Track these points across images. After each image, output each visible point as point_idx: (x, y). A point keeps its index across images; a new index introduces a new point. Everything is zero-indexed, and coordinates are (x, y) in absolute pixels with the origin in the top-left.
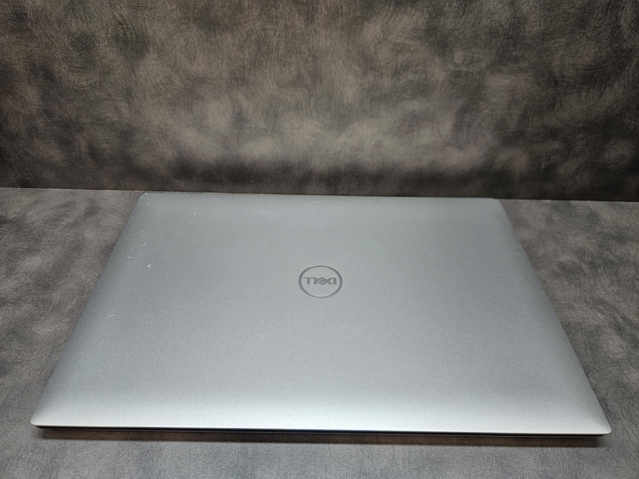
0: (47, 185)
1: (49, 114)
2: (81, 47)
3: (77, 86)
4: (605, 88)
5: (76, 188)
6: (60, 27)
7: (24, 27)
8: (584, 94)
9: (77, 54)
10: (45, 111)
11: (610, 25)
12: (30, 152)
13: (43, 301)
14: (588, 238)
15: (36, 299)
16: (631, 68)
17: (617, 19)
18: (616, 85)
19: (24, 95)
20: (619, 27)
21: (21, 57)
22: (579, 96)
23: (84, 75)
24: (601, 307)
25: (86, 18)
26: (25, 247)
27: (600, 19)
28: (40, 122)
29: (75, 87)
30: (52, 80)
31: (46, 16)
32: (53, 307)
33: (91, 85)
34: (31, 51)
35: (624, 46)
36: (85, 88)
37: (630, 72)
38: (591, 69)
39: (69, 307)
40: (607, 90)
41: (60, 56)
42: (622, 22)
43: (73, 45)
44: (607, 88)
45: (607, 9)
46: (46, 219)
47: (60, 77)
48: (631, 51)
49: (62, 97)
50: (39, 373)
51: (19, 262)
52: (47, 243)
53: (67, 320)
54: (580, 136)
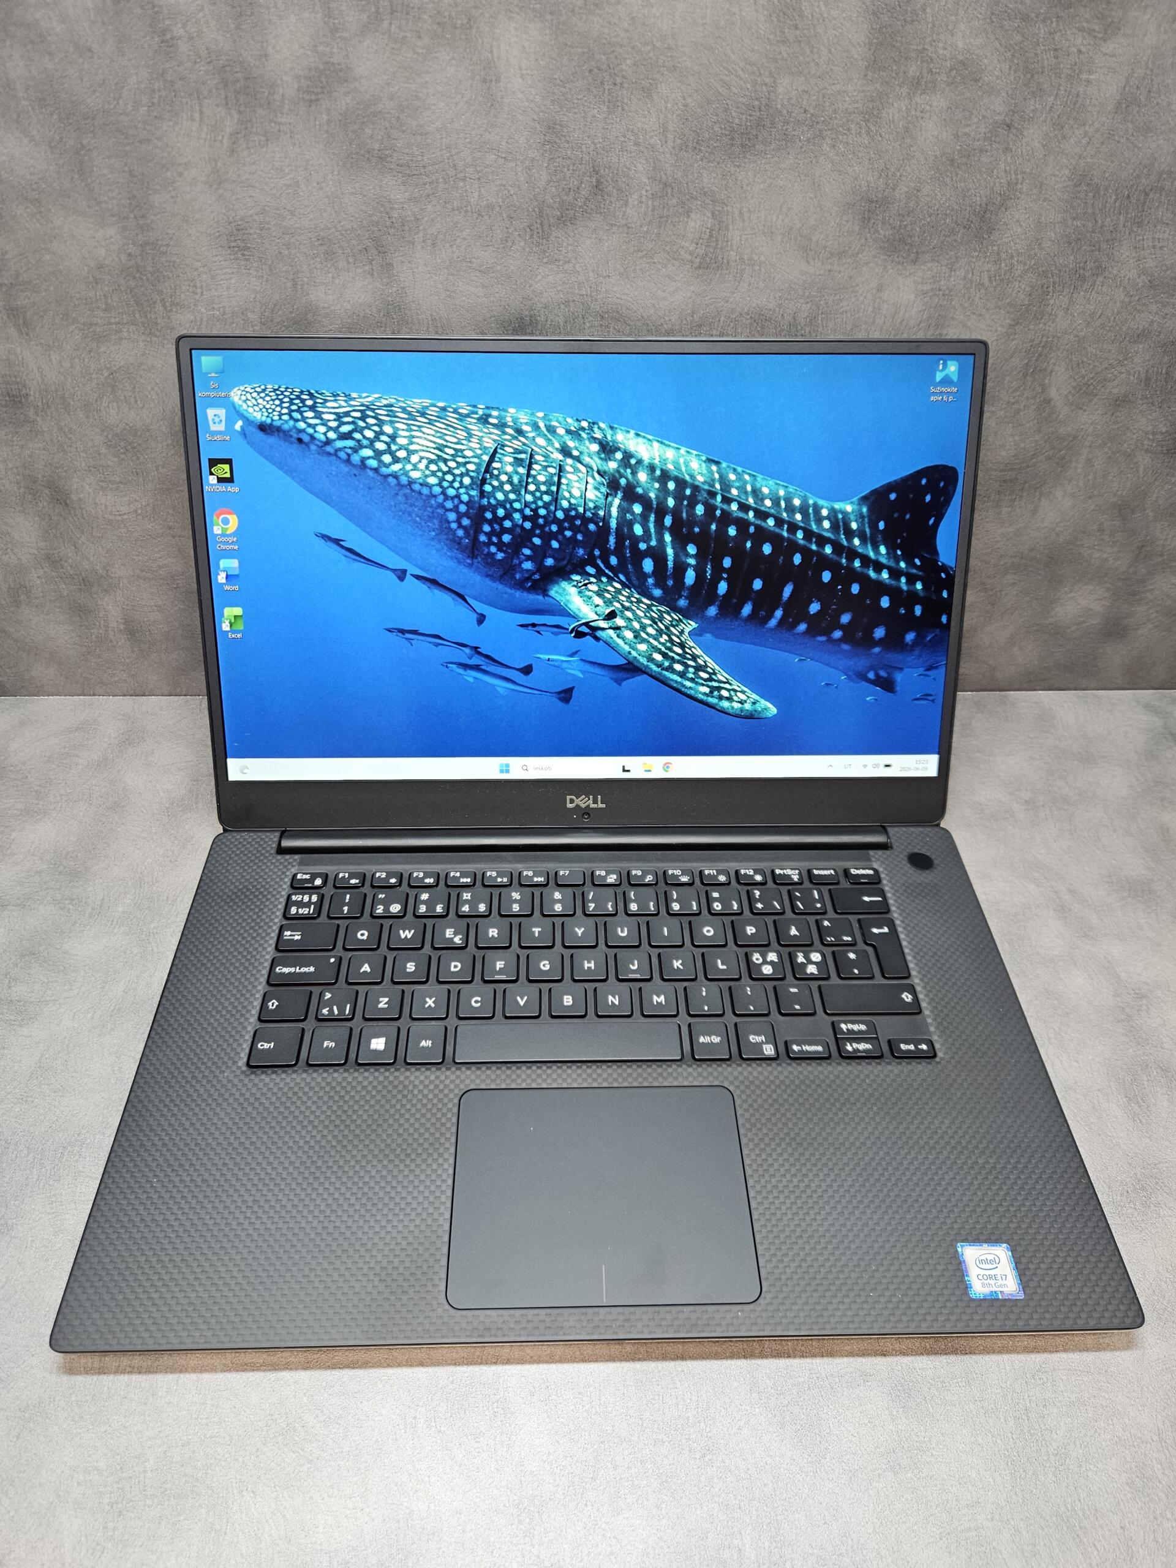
0: (38, 691)
1: (53, 561)
2: (125, 447)
3: (111, 514)
4: (1040, 499)
5: (94, 695)
6: (87, 417)
7: (22, 418)
8: (1005, 510)
9: (116, 459)
10: (48, 557)
11: (1034, 398)
12: (12, 630)
13: (72, 900)
14: (1030, 757)
15: (59, 897)
16: (1080, 466)
17: (1044, 388)
18: (1059, 493)
19: (9, 530)
20: (1048, 401)
21: (10, 465)
22: (999, 513)
23: (125, 496)
24: (1036, 875)
25: (136, 402)
26: (20, 806)
27: (1016, 390)
28: (36, 577)
29: (106, 516)
30: (66, 504)
31: (63, 397)
32: (93, 909)
33: (135, 511)
34: (30, 456)
35: (1062, 430)
36: (125, 517)
37: (1079, 470)
38: (1012, 470)
39: (121, 909)
40: (1044, 502)
41: (83, 464)
42: (1053, 393)
43: (110, 446)
44: (1043, 500)
45: (1025, 375)
46: (48, 753)
47: (80, 499)
48: (1075, 438)
49: (83, 532)
50: (89, 1015)
51: (14, 835)
52: (58, 798)
53: (122, 929)
54: (1010, 578)
